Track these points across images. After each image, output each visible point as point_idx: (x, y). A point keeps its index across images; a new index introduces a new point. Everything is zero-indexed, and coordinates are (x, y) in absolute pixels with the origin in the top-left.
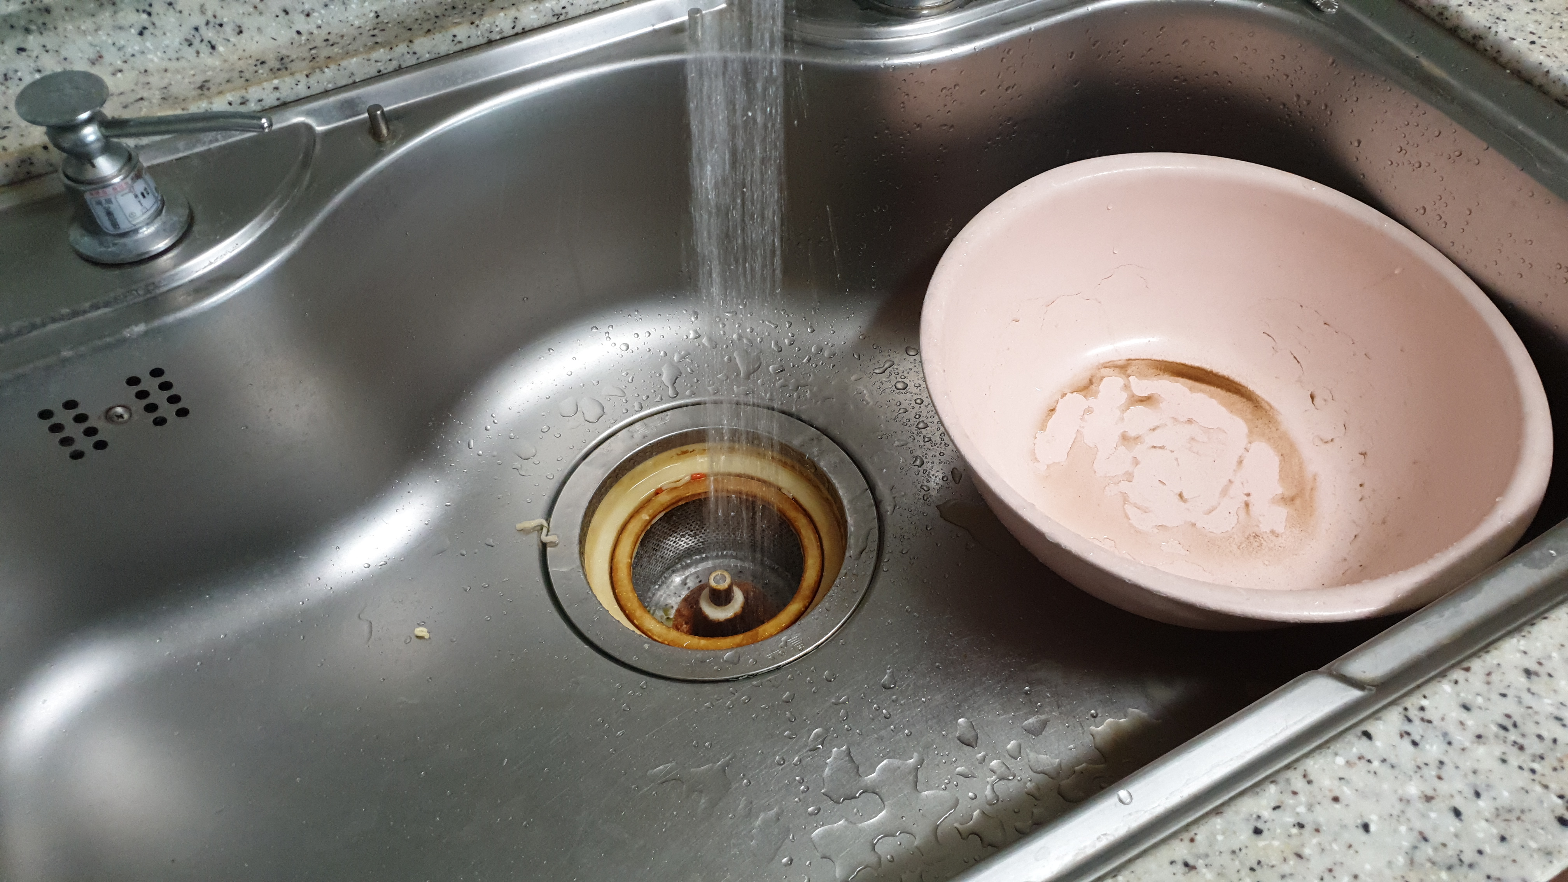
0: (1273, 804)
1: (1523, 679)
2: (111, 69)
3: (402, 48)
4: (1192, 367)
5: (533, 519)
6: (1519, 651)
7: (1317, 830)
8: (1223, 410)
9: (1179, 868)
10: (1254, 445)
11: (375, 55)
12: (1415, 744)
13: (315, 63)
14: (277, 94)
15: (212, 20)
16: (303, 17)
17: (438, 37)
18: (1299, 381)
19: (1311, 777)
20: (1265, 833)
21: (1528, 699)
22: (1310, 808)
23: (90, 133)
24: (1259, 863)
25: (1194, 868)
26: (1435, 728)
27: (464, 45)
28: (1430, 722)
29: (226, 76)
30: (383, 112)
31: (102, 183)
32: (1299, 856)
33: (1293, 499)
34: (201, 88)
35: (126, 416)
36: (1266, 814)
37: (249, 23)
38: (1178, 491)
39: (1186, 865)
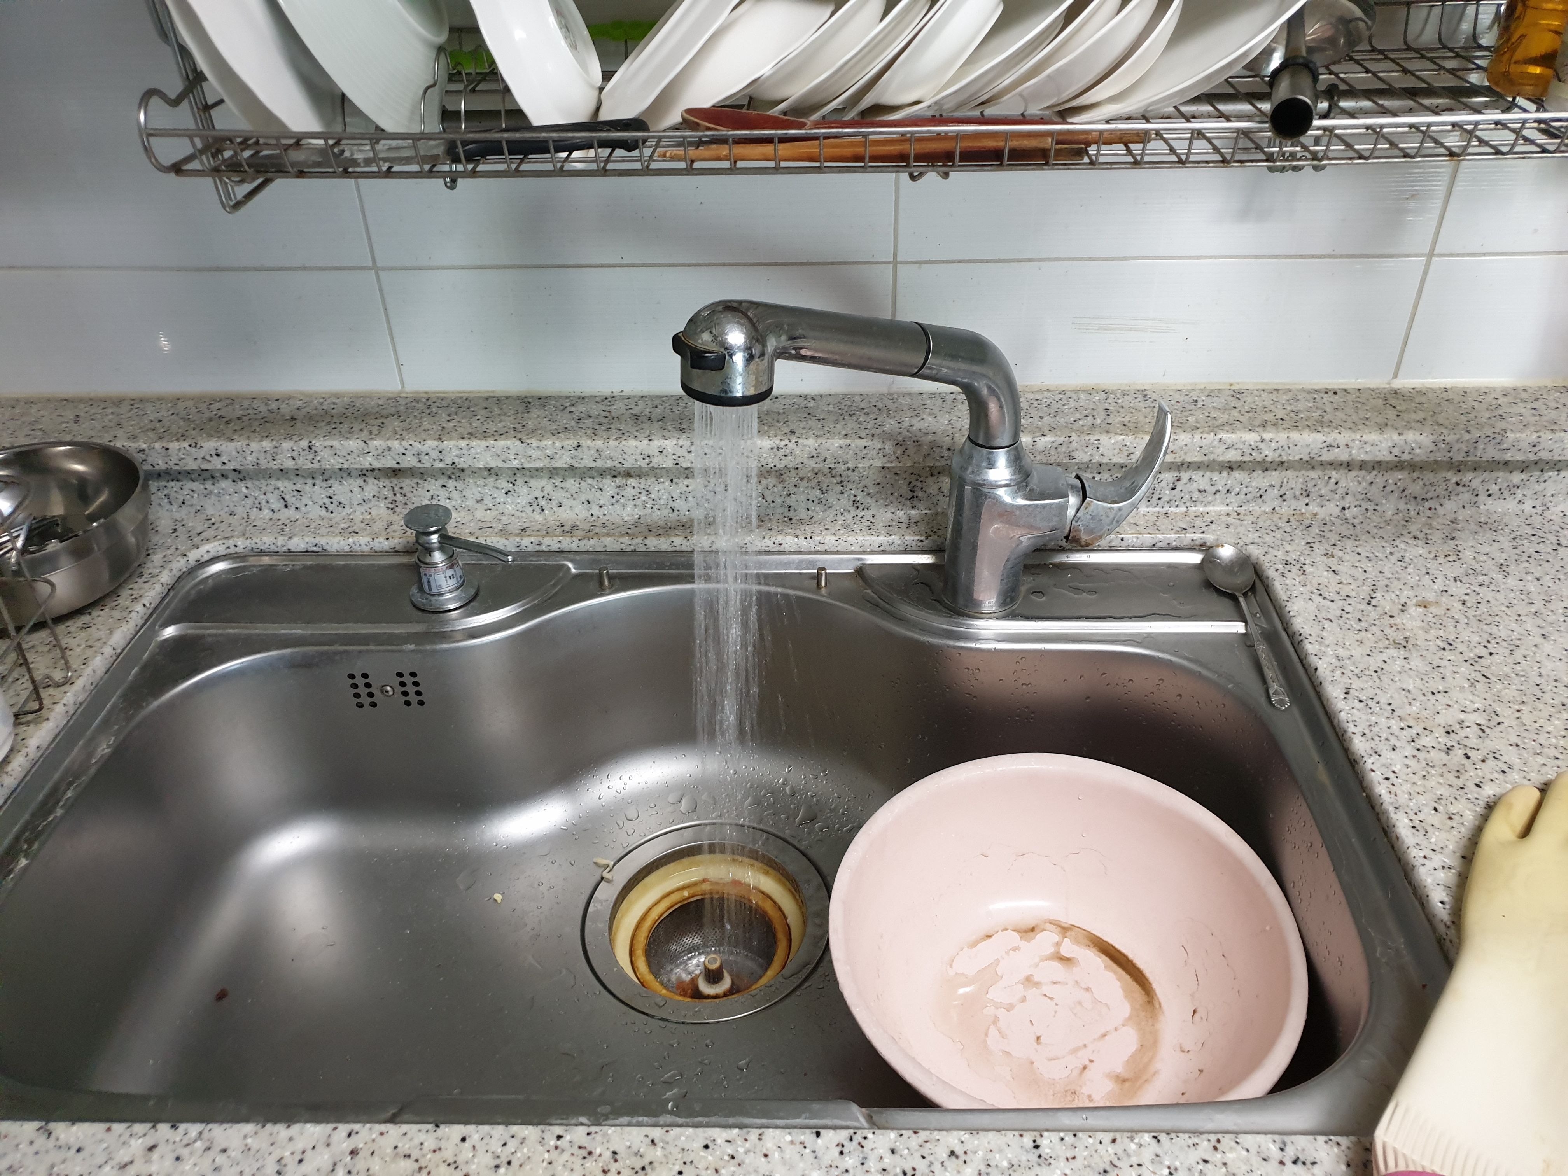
0: (728, 1139)
1: (944, 1155)
2: (486, 507)
3: (639, 540)
4: (1119, 951)
5: (606, 859)
6: (959, 1139)
7: (739, 1165)
8: (1120, 992)
9: (648, 1141)
10: (1125, 1028)
11: (622, 540)
12: (842, 1153)
13: (589, 534)
14: (559, 545)
15: (546, 496)
16: (598, 507)
17: (662, 539)
18: (1192, 995)
19: (763, 1137)
20: (709, 1150)
21: (937, 1167)
22: (747, 1152)
23: (435, 538)
24: (692, 1162)
25: (655, 1145)
26: (862, 1152)
27: (678, 549)
28: (862, 1147)
29: (539, 527)
30: (607, 573)
31: (434, 565)
32: (717, 1171)
33: (1124, 1081)
34: (522, 530)
35: (391, 693)
36: (719, 1141)
37: (567, 503)
38: (1039, 1035)
39: (653, 1141)
